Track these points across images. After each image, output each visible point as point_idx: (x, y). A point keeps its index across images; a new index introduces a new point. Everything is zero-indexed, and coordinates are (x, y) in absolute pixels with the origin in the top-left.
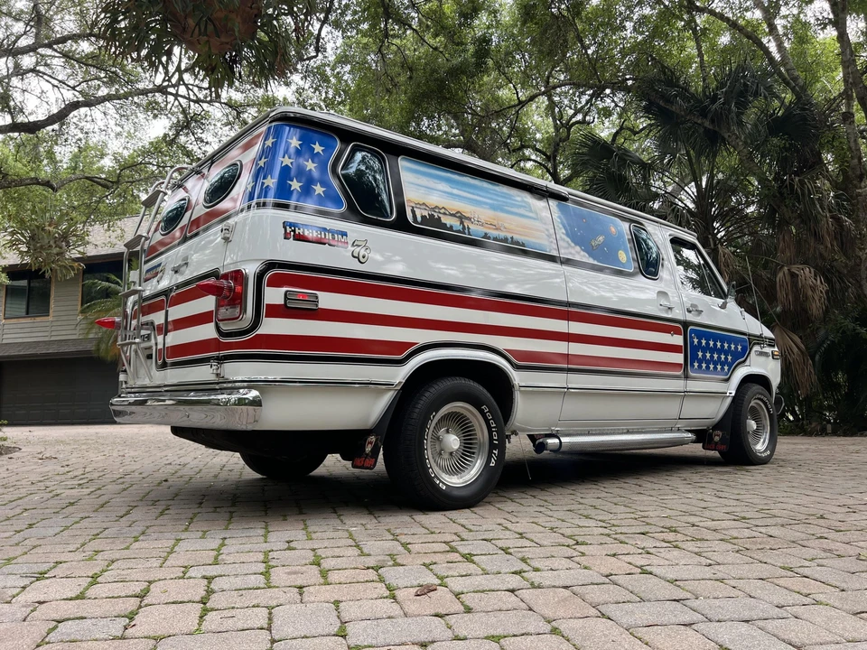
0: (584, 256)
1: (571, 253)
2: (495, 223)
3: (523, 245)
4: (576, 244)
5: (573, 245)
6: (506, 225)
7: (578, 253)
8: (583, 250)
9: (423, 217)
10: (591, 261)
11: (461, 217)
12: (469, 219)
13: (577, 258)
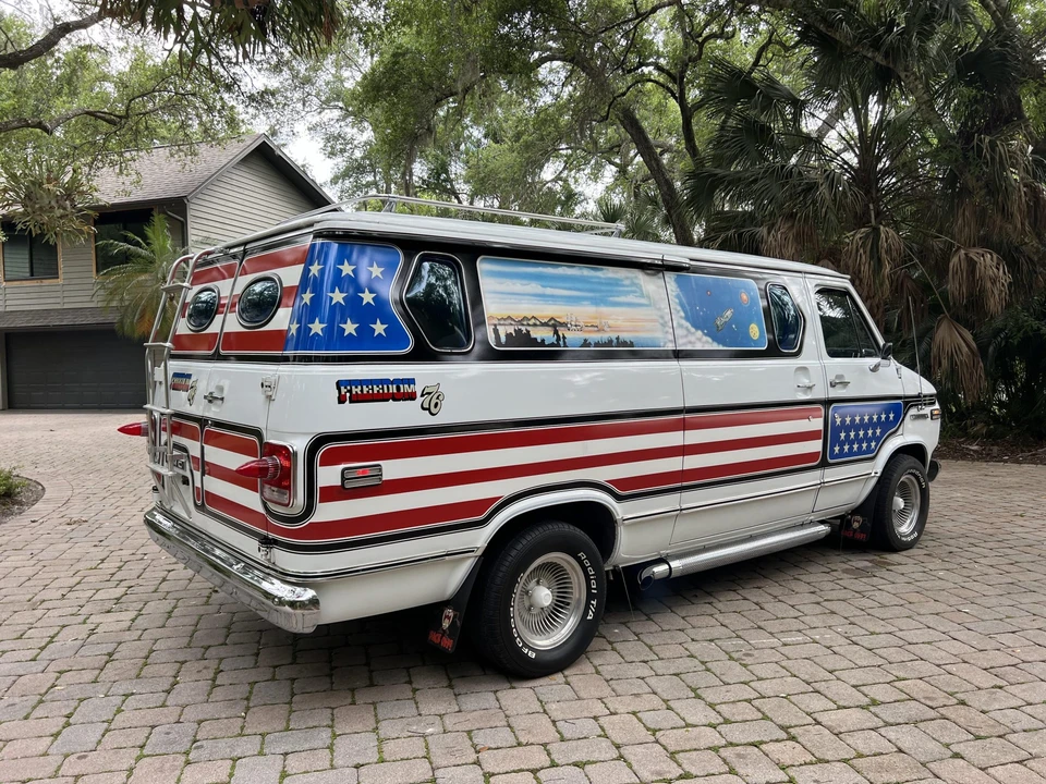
0: (707, 342)
1: (690, 342)
2: (596, 322)
3: (632, 345)
4: (697, 327)
5: (693, 330)
6: (611, 322)
7: (700, 340)
8: (706, 335)
9: (508, 336)
10: (716, 347)
11: (554, 325)
12: (564, 325)
13: (699, 347)
